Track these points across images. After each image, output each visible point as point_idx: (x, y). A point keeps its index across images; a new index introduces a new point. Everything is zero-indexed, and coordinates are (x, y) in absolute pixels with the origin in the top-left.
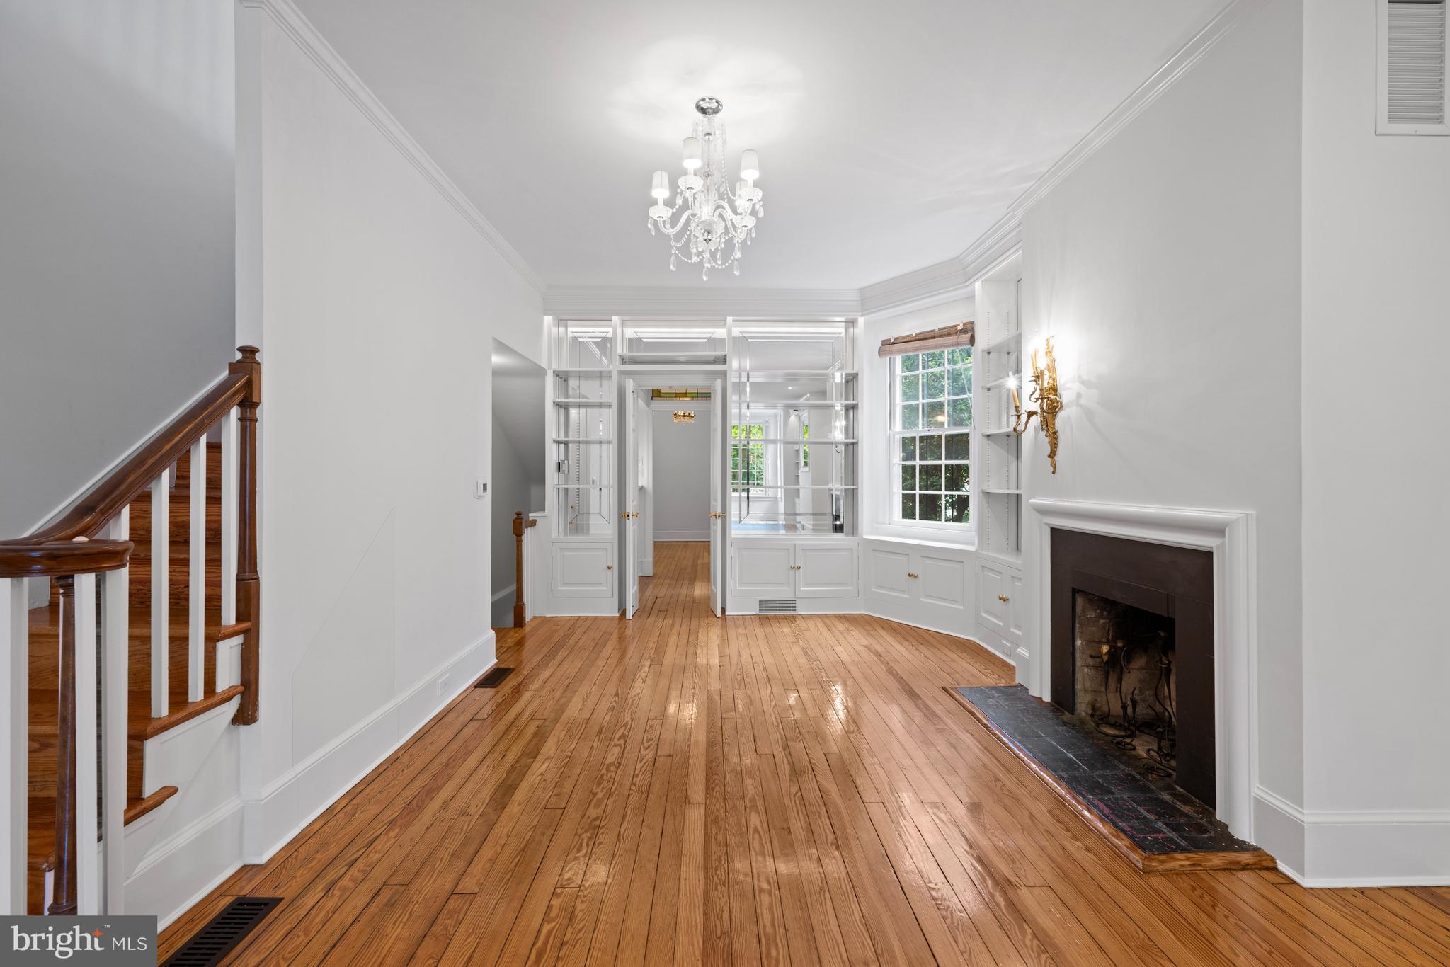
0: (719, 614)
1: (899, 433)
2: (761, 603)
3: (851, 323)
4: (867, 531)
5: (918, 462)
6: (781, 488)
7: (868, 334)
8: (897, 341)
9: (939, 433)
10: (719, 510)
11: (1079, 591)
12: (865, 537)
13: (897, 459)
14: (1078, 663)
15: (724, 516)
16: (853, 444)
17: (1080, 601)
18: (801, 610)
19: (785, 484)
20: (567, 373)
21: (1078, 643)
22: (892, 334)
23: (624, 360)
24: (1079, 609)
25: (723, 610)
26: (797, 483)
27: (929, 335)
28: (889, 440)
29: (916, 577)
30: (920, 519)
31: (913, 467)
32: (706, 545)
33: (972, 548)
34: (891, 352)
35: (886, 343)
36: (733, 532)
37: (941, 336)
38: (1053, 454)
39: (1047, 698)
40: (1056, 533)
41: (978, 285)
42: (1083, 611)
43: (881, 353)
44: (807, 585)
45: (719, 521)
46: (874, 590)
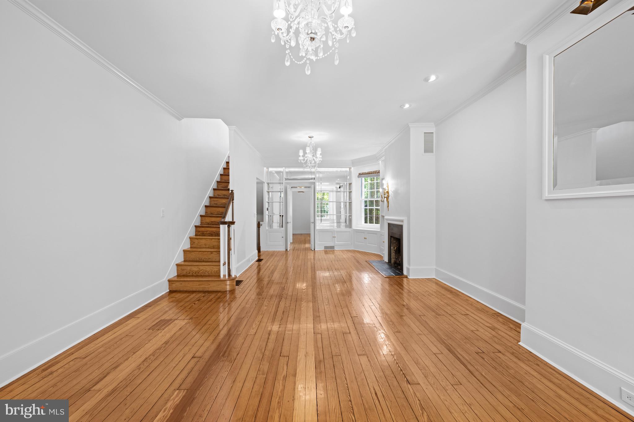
0: (313, 250)
1: (364, 199)
2: (325, 247)
3: (350, 168)
4: (354, 226)
5: (368, 207)
6: (335, 215)
7: (355, 171)
8: (363, 174)
9: (373, 200)
10: (313, 221)
11: (392, 237)
12: (354, 228)
13: (363, 207)
14: (392, 252)
15: (314, 223)
16: (351, 202)
17: (392, 239)
18: (336, 249)
19: (336, 214)
20: (269, 183)
21: (392, 248)
22: (361, 172)
23: (286, 179)
24: (392, 241)
25: (314, 249)
26: (341, 214)
27: (370, 173)
28: (361, 201)
29: (366, 238)
30: (369, 223)
31: (367, 209)
32: (309, 235)
33: (379, 230)
34: (361, 177)
35: (360, 174)
36: (317, 227)
37: (373, 173)
38: (388, 207)
39: (387, 261)
40: (389, 224)
41: (380, 162)
42: (393, 241)
43: (358, 177)
44: (337, 242)
45: (313, 224)
46: (356, 243)
